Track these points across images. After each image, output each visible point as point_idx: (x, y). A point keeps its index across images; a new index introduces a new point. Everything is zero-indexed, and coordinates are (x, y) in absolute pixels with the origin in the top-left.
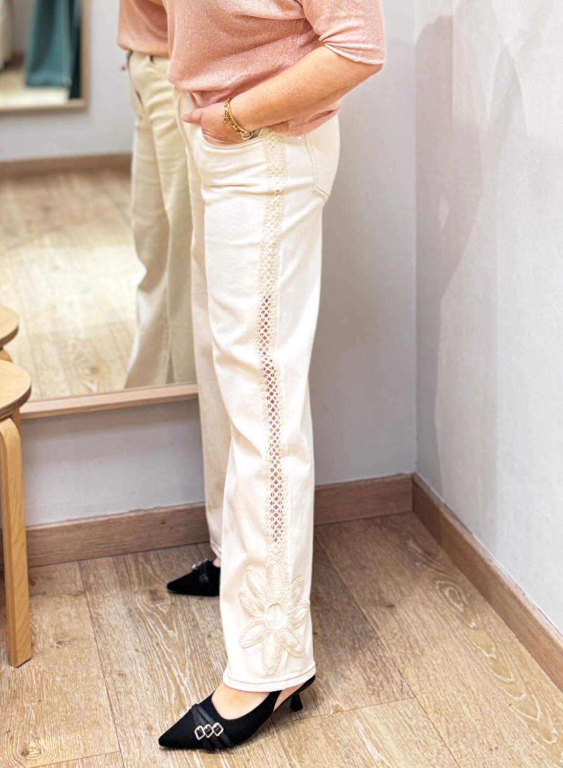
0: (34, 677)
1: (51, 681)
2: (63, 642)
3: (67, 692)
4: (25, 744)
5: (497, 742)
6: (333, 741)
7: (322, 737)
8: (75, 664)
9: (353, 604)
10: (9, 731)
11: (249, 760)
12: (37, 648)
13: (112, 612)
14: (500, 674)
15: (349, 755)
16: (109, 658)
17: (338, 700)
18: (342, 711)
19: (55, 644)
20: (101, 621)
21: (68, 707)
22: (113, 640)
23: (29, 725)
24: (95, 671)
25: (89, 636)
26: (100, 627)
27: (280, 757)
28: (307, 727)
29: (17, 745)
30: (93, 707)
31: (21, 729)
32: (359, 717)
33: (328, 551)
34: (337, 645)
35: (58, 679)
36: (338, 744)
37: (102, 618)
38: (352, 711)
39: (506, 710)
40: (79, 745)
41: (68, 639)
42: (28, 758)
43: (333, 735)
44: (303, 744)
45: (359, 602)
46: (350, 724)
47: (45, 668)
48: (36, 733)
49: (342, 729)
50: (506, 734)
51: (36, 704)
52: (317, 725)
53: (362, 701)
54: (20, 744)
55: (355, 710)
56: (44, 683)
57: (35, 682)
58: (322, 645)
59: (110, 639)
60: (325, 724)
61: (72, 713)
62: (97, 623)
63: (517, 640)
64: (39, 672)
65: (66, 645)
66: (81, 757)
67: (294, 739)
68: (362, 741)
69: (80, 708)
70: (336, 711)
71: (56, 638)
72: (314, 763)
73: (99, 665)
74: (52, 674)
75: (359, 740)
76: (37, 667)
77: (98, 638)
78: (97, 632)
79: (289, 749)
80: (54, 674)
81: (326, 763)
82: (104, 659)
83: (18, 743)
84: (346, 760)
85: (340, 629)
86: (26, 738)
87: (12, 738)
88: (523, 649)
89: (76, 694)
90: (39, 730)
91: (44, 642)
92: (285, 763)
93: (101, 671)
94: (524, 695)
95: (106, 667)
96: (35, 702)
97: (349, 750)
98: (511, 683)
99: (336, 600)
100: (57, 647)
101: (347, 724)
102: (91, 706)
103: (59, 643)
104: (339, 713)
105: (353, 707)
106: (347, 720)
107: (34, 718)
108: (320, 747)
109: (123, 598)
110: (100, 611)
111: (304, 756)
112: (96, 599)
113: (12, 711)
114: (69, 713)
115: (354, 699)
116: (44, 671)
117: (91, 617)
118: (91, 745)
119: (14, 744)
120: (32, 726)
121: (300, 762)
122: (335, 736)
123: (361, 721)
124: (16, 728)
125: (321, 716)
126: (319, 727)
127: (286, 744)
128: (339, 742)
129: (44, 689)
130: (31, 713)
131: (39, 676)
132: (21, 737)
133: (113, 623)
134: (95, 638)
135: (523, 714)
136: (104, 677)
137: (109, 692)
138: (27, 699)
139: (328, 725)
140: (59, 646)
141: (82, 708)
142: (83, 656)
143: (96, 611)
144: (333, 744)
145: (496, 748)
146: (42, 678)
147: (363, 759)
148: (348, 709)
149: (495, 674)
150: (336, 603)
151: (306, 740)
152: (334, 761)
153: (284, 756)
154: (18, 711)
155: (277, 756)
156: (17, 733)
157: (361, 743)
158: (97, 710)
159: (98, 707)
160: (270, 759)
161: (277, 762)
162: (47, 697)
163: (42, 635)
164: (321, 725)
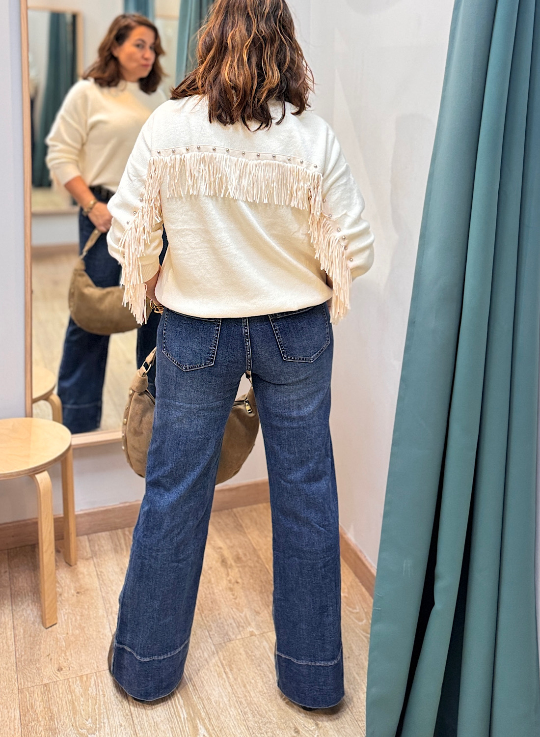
0: (63, 617)
1: (74, 619)
2: (81, 592)
3: (85, 627)
4: (59, 663)
5: (349, 653)
6: (250, 656)
7: (243, 653)
8: (88, 608)
9: (260, 562)
10: (49, 654)
11: (199, 670)
12: (64, 597)
13: (110, 570)
14: (350, 607)
15: (261, 665)
16: (110, 603)
17: (253, 628)
18: (255, 635)
19: (75, 594)
20: (104, 577)
21: (85, 637)
22: (112, 590)
23: (62, 650)
24: (101, 612)
25: (97, 587)
26: (103, 581)
27: (218, 667)
28: (234, 646)
29: (54, 663)
30: (101, 637)
31: (56, 653)
32: (266, 639)
33: (244, 525)
34: (251, 590)
35: (78, 618)
36: (253, 658)
37: (104, 575)
38: (261, 635)
39: (354, 631)
40: (94, 663)
41: (83, 590)
42: (62, 673)
43: (250, 652)
44: (232, 658)
45: (264, 560)
46: (260, 644)
47: (70, 611)
48: (66, 656)
49: (256, 647)
50: (354, 647)
51: (65, 635)
52: (240, 644)
53: (267, 628)
54: (57, 664)
55: (264, 634)
56: (70, 621)
57: (63, 620)
58: (242, 590)
59: (110, 589)
60: (245, 644)
61: (88, 641)
62: (101, 579)
63: (360, 584)
64: (66, 613)
65: (82, 594)
66: (95, 671)
67: (226, 654)
68: (268, 655)
69: (93, 638)
70: (252, 635)
71: (75, 590)
72: (239, 671)
73: (104, 608)
74: (74, 614)
75: (266, 655)
76: (64, 610)
77: (102, 589)
78: (101, 585)
79: (224, 662)
80: (76, 615)
81: (246, 671)
82: (107, 604)
83: (55, 662)
84: (259, 668)
85: (253, 579)
86: (60, 659)
87: (51, 659)
88: (364, 590)
89: (90, 628)
90: (68, 654)
91: (68, 593)
92: (221, 671)
93: (105, 612)
94: (364, 621)
95: (108, 609)
96: (64, 634)
97: (260, 662)
98: (357, 613)
99: (250, 559)
100: (77, 596)
101: (258, 644)
102: (100, 637)
103: (78, 593)
104: (253, 637)
105: (262, 632)
106: (259, 641)
107: (64, 645)
108: (242, 659)
109: (117, 560)
110: (103, 570)
111: (233, 666)
112: (100, 562)
113: (50, 641)
114: (86, 641)
115: (263, 627)
116: (69, 613)
117: (97, 574)
118: (101, 663)
119: (53, 664)
120: (63, 651)
121: (231, 670)
122: (252, 652)
123: (267, 642)
124: (53, 652)
125: (242, 638)
126: (242, 646)
127: (222, 658)
128: (254, 656)
129: (70, 625)
130: (62, 642)
131: (66, 616)
132: (57, 659)
133: (112, 578)
134: (101, 589)
135: (364, 634)
136: (107, 616)
137: (111, 626)
138: (59, 632)
139: (247, 645)
140: (78, 595)
141: (95, 638)
142: (93, 601)
143: (100, 570)
144: (250, 658)
145: (349, 657)
146: (68, 617)
147: (269, 667)
148: (259, 633)
149: (347, 607)
150: (250, 561)
151: (234, 655)
152: (251, 669)
153: (221, 666)
154: (54, 640)
155: (217, 667)
156: (54, 656)
157: (267, 656)
158: (103, 639)
159: (104, 637)
160: (212, 669)
161: (216, 670)
162: (72, 630)
163: (66, 588)
164: (243, 645)
